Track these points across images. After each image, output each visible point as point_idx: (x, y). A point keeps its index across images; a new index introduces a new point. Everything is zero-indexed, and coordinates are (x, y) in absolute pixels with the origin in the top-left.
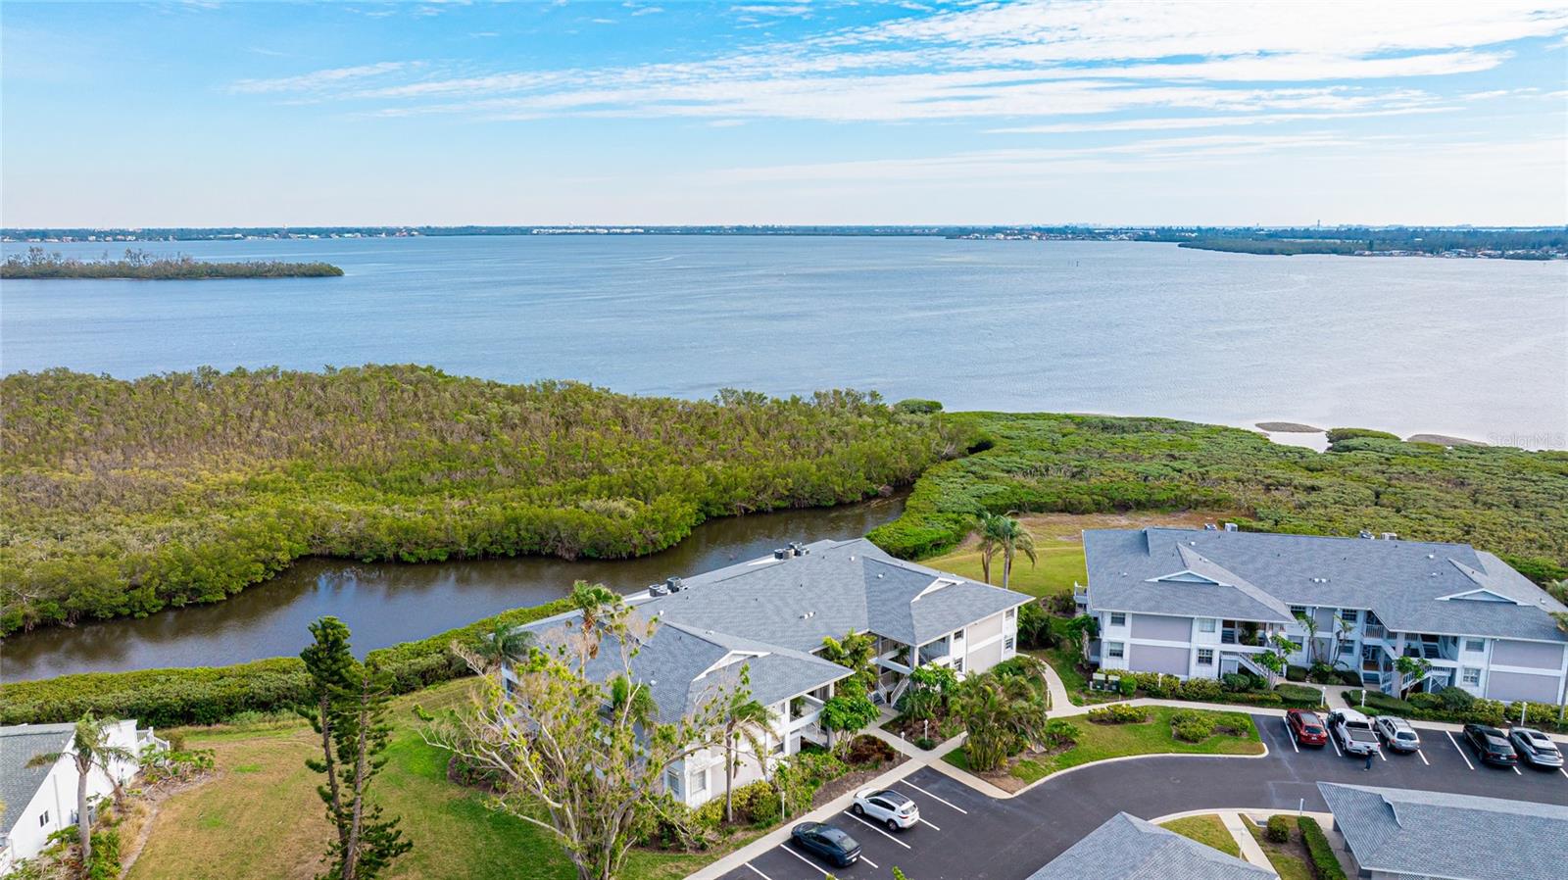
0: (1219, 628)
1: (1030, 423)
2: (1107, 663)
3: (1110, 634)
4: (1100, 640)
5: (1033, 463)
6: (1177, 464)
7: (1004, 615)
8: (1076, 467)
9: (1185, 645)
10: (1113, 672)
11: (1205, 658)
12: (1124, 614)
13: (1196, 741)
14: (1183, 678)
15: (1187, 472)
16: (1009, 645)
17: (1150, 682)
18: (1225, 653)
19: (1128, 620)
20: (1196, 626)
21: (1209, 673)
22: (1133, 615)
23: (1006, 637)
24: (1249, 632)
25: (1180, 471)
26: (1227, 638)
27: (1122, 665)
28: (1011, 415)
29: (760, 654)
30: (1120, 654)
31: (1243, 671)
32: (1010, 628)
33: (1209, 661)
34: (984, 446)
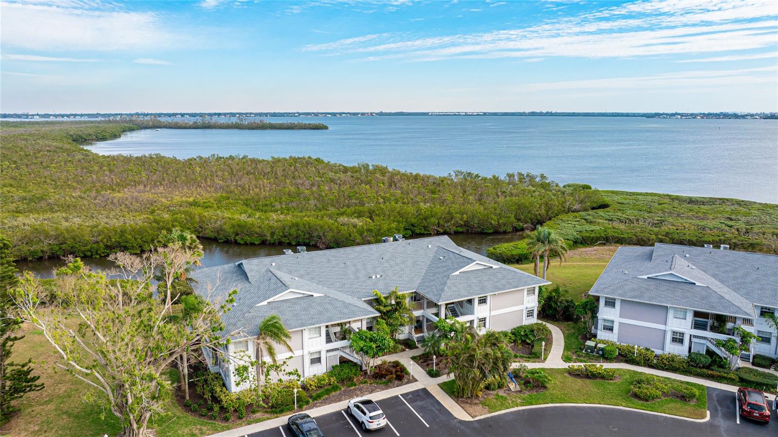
0: (690, 317)
1: (640, 197)
2: (602, 335)
3: (605, 313)
4: (597, 317)
5: (629, 217)
6: (730, 223)
7: (526, 292)
8: (658, 220)
9: (662, 327)
10: (603, 342)
11: (678, 339)
12: (615, 299)
13: (647, 400)
14: (658, 352)
15: (736, 227)
16: (530, 314)
17: (630, 352)
18: (695, 337)
19: (618, 304)
20: (671, 314)
21: (681, 351)
22: (621, 300)
23: (527, 308)
24: (719, 322)
25: (731, 227)
26: (697, 326)
27: (613, 337)
28: (631, 193)
29: (316, 295)
30: (611, 329)
31: (710, 353)
32: (532, 302)
33: (681, 341)
34: (604, 206)
